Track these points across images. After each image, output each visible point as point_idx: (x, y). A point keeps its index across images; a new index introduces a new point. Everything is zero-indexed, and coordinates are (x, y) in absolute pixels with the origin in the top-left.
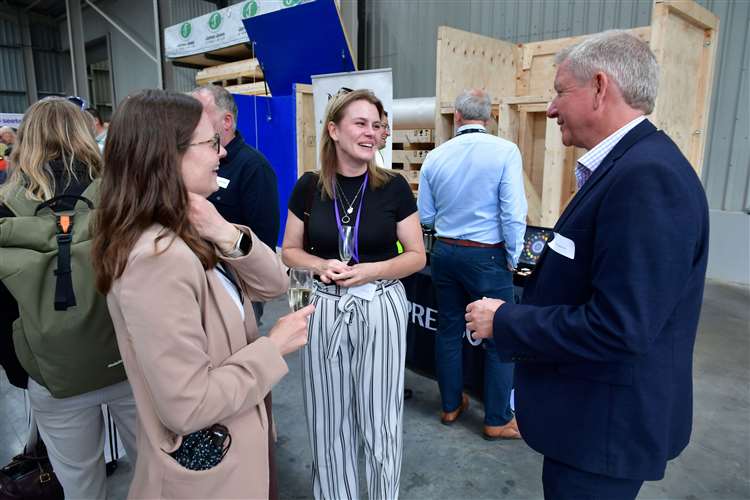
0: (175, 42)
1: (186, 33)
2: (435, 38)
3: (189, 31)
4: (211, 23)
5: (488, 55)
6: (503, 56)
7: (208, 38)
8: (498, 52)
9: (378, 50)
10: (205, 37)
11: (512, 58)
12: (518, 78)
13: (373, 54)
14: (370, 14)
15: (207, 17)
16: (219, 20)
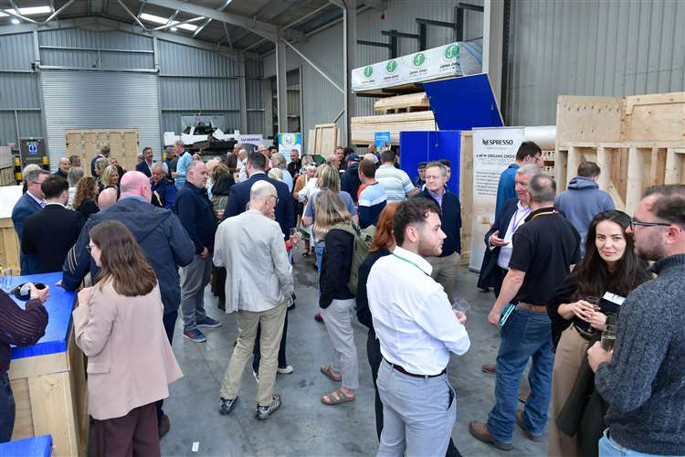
0: (359, 80)
1: (369, 73)
2: (556, 103)
3: (371, 72)
4: (388, 68)
5: (596, 108)
6: (609, 107)
7: (386, 78)
8: (605, 104)
9: (518, 82)
10: (382, 78)
11: (617, 107)
12: (623, 120)
13: (514, 85)
14: (512, 55)
15: (385, 63)
16: (395, 66)
